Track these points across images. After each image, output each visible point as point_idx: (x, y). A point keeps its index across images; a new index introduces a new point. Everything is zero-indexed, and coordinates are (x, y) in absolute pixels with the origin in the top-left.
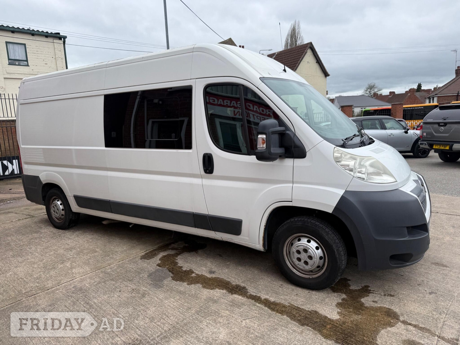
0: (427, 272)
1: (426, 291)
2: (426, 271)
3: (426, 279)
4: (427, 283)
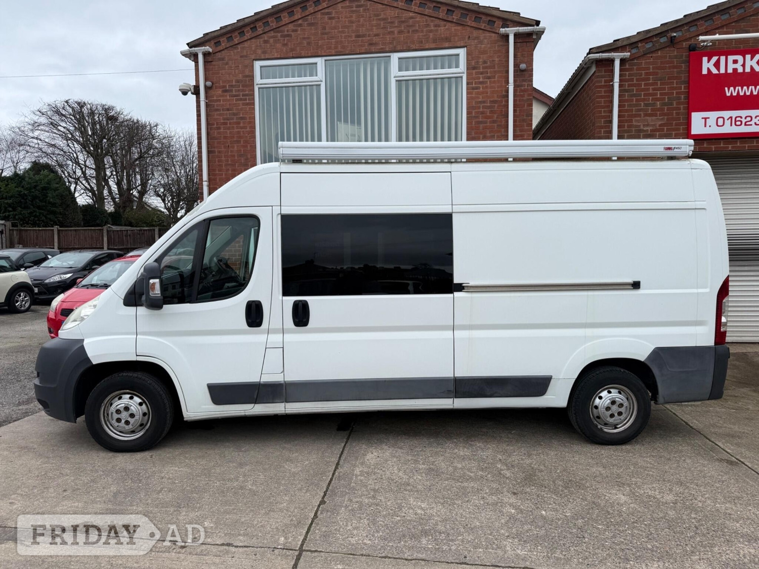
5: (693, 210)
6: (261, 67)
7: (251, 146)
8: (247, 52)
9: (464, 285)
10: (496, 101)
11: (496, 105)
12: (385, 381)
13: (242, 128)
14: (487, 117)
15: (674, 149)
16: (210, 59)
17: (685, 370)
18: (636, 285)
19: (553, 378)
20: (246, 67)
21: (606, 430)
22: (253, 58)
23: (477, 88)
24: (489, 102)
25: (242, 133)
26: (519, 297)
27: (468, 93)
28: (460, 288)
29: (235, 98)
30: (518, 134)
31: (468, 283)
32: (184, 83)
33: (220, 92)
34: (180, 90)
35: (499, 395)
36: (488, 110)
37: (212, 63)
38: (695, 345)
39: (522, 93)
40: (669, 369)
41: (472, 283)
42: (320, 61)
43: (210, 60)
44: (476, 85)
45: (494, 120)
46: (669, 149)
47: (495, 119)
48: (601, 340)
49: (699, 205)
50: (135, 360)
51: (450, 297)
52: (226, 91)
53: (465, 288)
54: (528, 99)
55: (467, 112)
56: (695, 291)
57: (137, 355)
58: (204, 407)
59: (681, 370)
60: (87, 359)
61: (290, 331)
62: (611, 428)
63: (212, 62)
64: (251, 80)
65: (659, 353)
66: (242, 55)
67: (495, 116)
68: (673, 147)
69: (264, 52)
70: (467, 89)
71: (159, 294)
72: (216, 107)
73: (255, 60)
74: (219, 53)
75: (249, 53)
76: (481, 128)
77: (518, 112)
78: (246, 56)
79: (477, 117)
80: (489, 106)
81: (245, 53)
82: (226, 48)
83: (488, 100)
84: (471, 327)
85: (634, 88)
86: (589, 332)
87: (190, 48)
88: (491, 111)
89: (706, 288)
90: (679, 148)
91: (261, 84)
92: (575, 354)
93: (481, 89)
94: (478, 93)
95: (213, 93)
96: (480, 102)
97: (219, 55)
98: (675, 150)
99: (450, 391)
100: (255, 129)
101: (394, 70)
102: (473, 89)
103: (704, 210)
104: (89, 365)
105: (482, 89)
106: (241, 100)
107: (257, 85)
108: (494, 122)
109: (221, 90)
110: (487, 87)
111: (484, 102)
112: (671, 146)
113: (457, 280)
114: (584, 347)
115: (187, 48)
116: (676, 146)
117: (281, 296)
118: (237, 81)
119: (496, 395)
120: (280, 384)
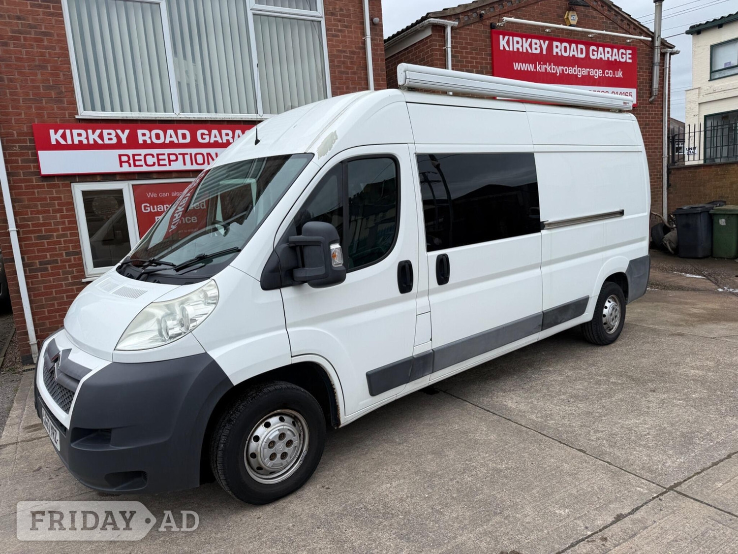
0: (58, 490)
1: (47, 467)
2: (60, 490)
3: (54, 480)
4: (50, 476)
7: (64, 75)
9: (544, 223)
10: (354, 52)
11: (355, 56)
12: (503, 328)
13: (47, 48)
14: (347, 68)
18: (621, 213)
19: (590, 297)
23: (336, 36)
24: (348, 52)
25: (47, 55)
28: (543, 226)
36: (348, 60)
39: (376, 47)
40: (634, 276)
41: (548, 221)
44: (335, 33)
45: (354, 72)
47: (355, 70)
48: (609, 260)
50: (289, 363)
51: (540, 236)
53: (546, 226)
54: (381, 53)
55: (329, 60)
56: (642, 215)
57: (292, 357)
58: (362, 402)
59: (638, 276)
60: (227, 380)
61: (435, 292)
65: (630, 264)
67: (355, 67)
70: (328, 35)
71: (340, 264)
76: (344, 78)
79: (339, 67)
80: (349, 56)
83: (348, 50)
84: (550, 262)
85: (459, 55)
86: (604, 254)
88: (352, 62)
93: (340, 37)
94: (338, 42)
96: (341, 51)
98: (627, 105)
99: (540, 325)
100: (68, 51)
102: (333, 36)
104: (229, 388)
105: (342, 37)
108: (354, 73)
110: (345, 36)
111: (344, 52)
112: (626, 102)
114: (602, 268)
117: (426, 252)
119: (563, 321)
120: (430, 353)
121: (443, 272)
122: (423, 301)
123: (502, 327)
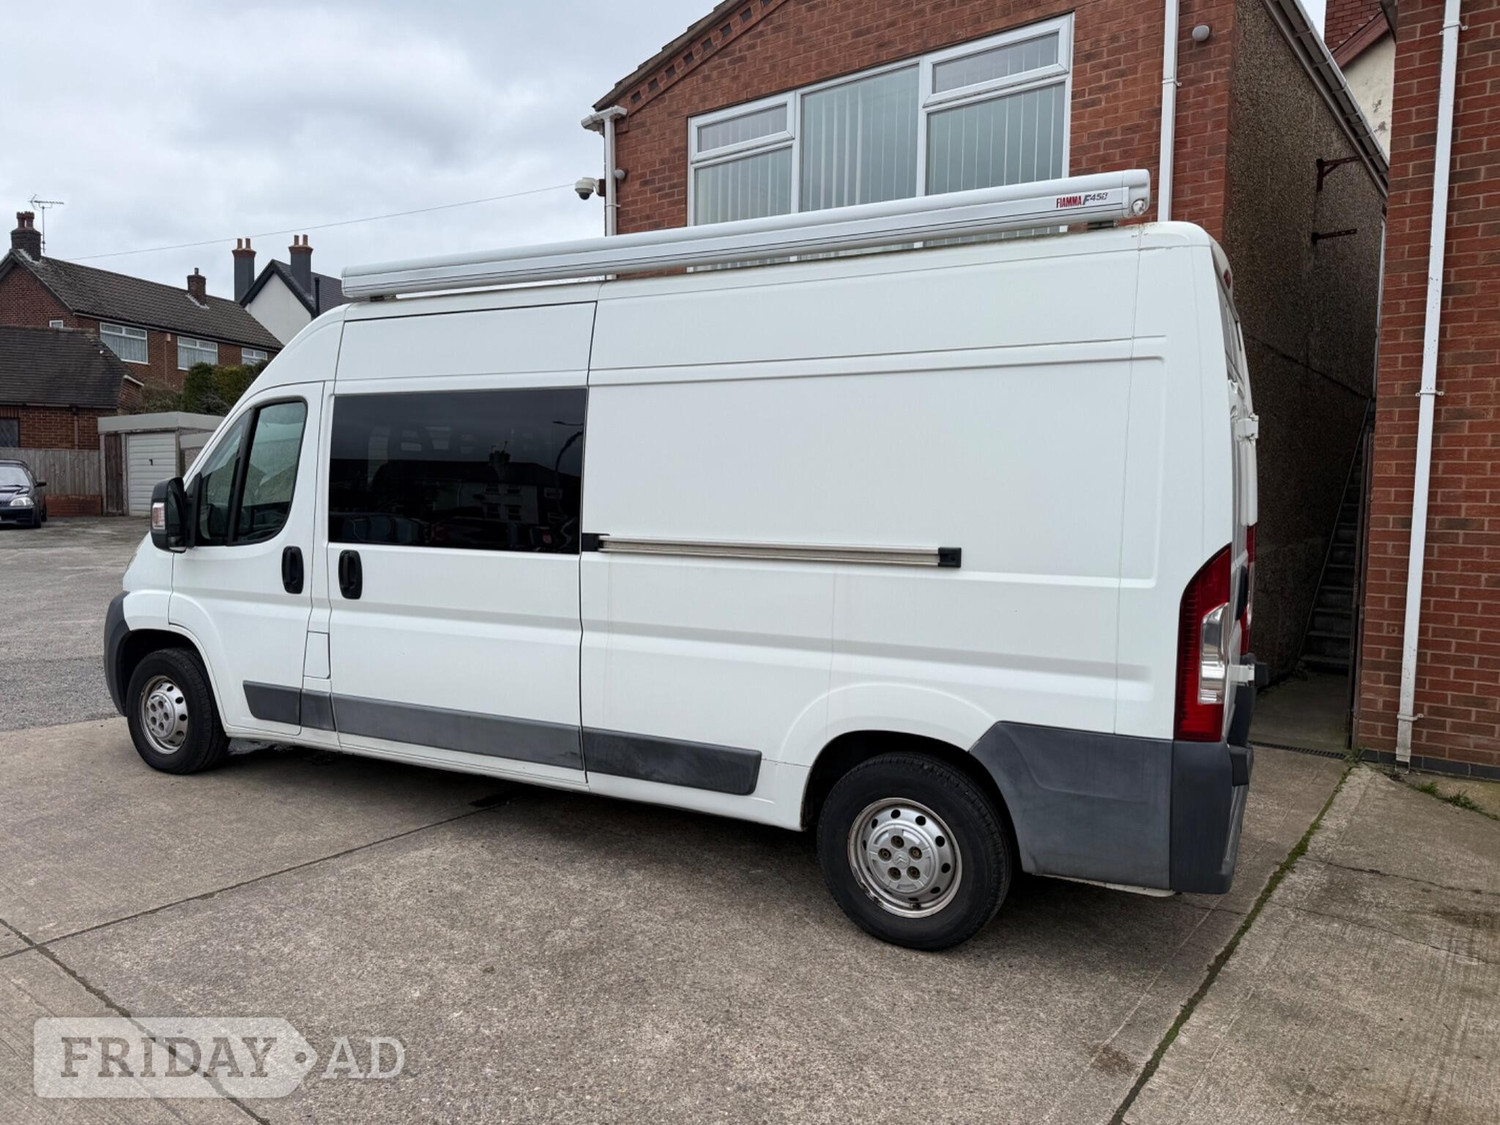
5: (1128, 363)
6: (700, 128)
8: (678, 104)
9: (601, 537)
10: (1138, 126)
11: (1137, 136)
12: (469, 717)
15: (1086, 200)
16: (624, 127)
17: (1082, 793)
18: (950, 558)
19: (763, 757)
20: (675, 132)
21: (887, 906)
22: (686, 113)
23: (1093, 103)
24: (1119, 131)
26: (698, 568)
27: (1074, 118)
28: (595, 543)
29: (657, 194)
30: (1187, 199)
31: (608, 535)
32: (584, 178)
33: (636, 186)
34: (576, 190)
35: (661, 778)
36: (1118, 151)
37: (630, 134)
38: (1111, 732)
39: (1200, 99)
40: (1040, 784)
41: (615, 534)
42: (791, 99)
43: (624, 130)
44: (1091, 97)
46: (1073, 201)
48: (865, 685)
49: (1141, 348)
50: (168, 629)
51: (572, 562)
52: (645, 183)
53: (605, 545)
54: (1215, 110)
55: (1071, 161)
56: (1112, 582)
57: (170, 623)
58: (244, 718)
59: (1072, 792)
60: (124, 623)
61: (336, 605)
62: (907, 905)
63: (627, 132)
64: (682, 155)
65: (1005, 734)
66: (671, 110)
68: (1083, 195)
69: (704, 99)
70: (1073, 108)
72: (631, 216)
73: (691, 117)
74: (638, 114)
75: (680, 106)
77: (1189, 145)
78: (676, 112)
80: (1122, 140)
81: (674, 108)
82: (648, 103)
83: (1119, 127)
84: (610, 627)
86: (841, 661)
87: (598, 110)
89: (1147, 577)
90: (1101, 197)
91: (698, 162)
92: (807, 709)
93: (1103, 103)
94: (1097, 115)
95: (628, 189)
96: (1101, 135)
97: (638, 118)
98: (1087, 204)
99: (575, 754)
101: (925, 95)
102: (1086, 105)
103: (1157, 362)
104: (126, 631)
105: (1106, 103)
106: (667, 196)
107: (692, 163)
109: (638, 182)
110: (1116, 97)
112: (1074, 195)
113: (588, 526)
114: (824, 696)
115: (593, 112)
116: (1092, 193)
117: (327, 541)
118: (663, 162)
119: (656, 776)
120: (325, 698)
121: (351, 579)
122: (321, 615)
123: (468, 714)
